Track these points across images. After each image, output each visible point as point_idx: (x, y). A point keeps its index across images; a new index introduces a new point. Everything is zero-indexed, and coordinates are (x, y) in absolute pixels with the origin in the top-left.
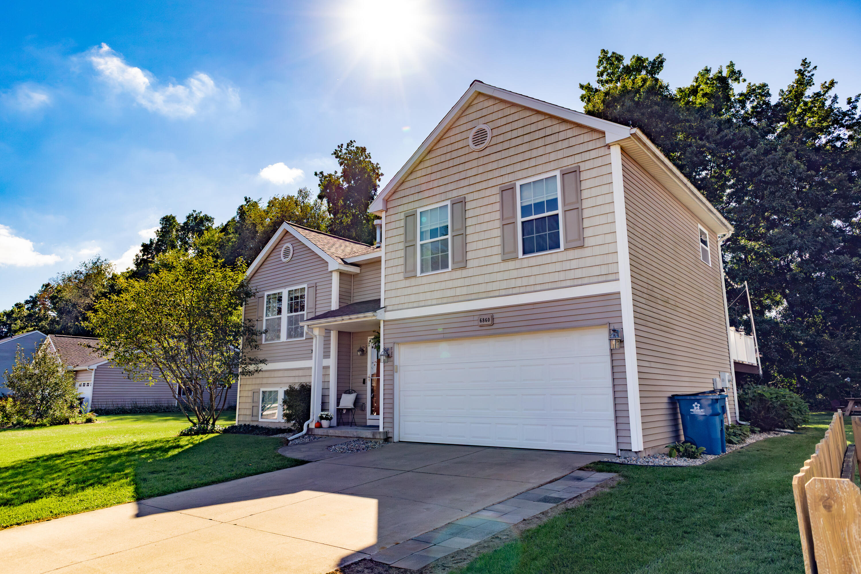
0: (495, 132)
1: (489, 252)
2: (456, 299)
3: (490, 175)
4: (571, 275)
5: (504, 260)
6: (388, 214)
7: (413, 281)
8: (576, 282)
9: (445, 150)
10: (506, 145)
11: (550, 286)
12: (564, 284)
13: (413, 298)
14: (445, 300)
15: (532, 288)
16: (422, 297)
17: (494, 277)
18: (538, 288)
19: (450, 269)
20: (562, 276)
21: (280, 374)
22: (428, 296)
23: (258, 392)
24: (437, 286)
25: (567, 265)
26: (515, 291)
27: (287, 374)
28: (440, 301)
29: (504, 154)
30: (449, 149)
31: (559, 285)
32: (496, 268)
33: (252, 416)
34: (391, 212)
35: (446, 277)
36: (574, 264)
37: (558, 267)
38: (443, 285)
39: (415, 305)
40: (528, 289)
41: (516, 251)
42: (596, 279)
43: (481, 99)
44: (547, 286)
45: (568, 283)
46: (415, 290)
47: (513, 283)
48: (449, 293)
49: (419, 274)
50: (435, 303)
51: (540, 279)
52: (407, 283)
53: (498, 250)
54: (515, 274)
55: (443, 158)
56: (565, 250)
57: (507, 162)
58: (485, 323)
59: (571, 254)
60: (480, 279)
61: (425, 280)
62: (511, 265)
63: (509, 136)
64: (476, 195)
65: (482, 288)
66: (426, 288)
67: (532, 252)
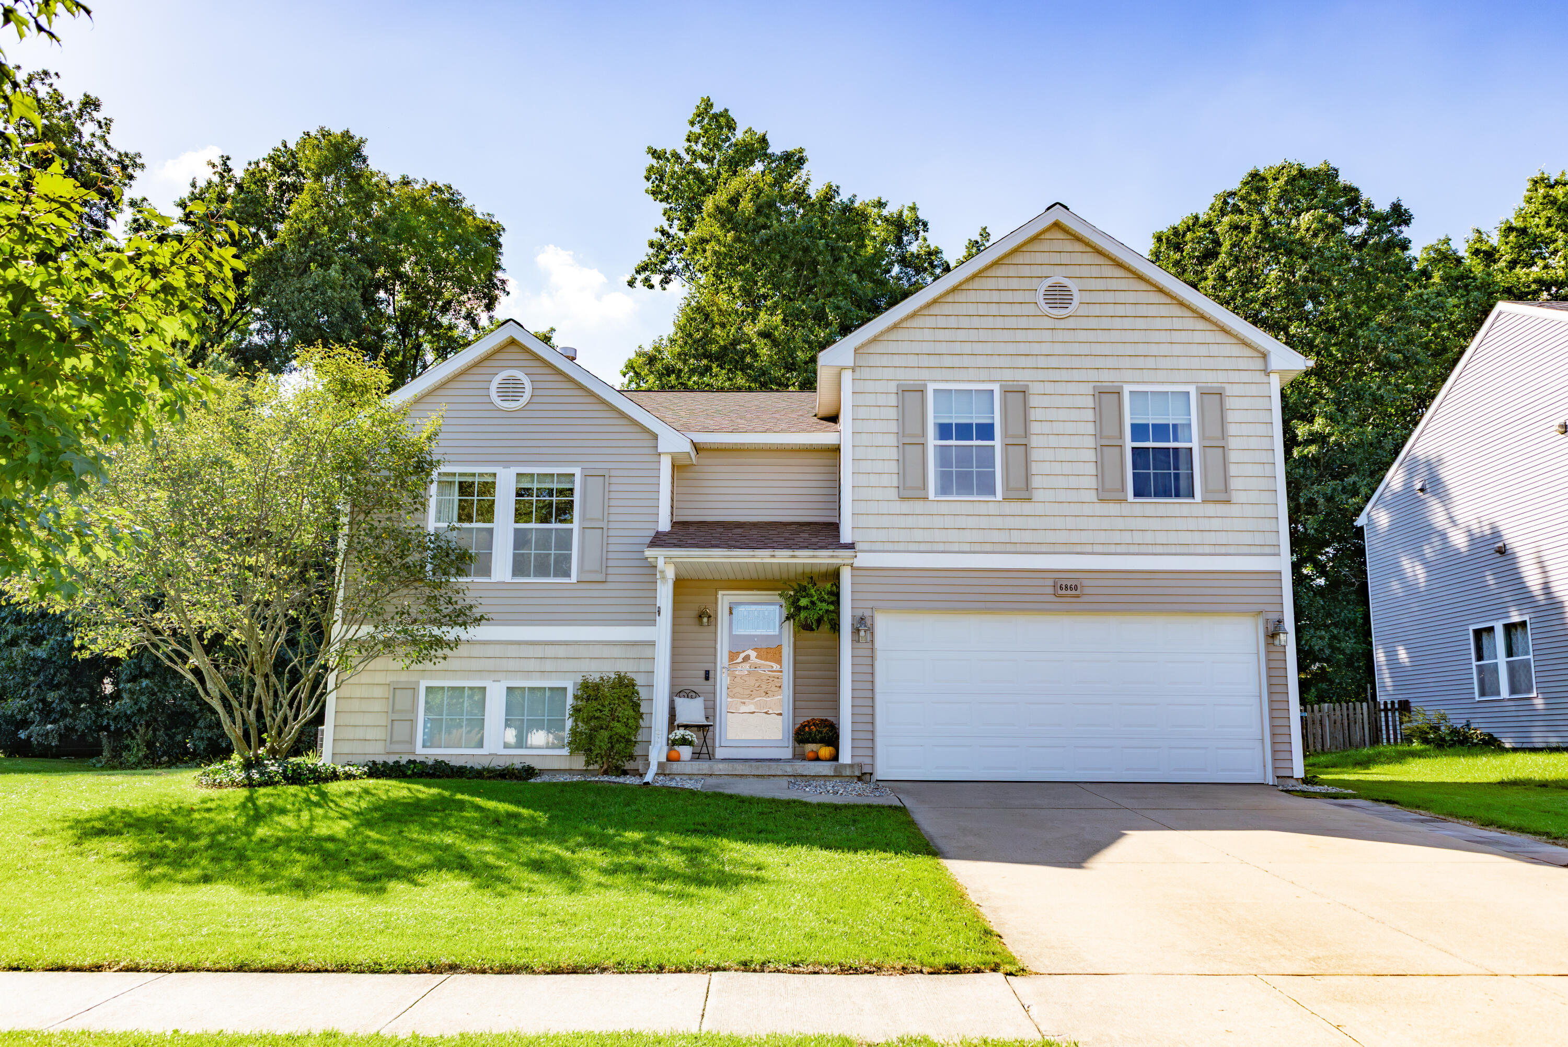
0: (1087, 297)
1: (1073, 482)
2: (1009, 548)
3: (1075, 362)
4: (1211, 538)
5: (1101, 500)
6: (857, 375)
7: (918, 506)
8: (1218, 550)
9: (987, 297)
10: (1105, 323)
11: (1178, 549)
12: (1199, 550)
13: (918, 535)
14: (988, 547)
15: (1150, 549)
16: (938, 536)
17: (1083, 523)
18: (1160, 549)
19: (999, 496)
20: (1197, 538)
21: (490, 651)
22: (953, 535)
23: (414, 690)
24: (971, 522)
25: (1205, 524)
26: (1119, 549)
27: (512, 651)
28: (977, 547)
29: (1101, 336)
30: (995, 297)
31: (1192, 549)
32: (1087, 509)
33: (391, 742)
34: (865, 373)
35: (992, 509)
36: (1216, 524)
37: (1192, 524)
38: (984, 522)
39: (923, 547)
40: (1143, 549)
41: (1123, 489)
42: (1246, 550)
43: (1060, 235)
44: (1173, 549)
45: (1207, 549)
46: (923, 521)
47: (1117, 537)
48: (997, 536)
49: (931, 495)
50: (968, 549)
51: (1162, 538)
52: (906, 507)
53: (1092, 483)
54: (1120, 523)
55: (982, 309)
56: (1204, 501)
57: (1106, 349)
58: (1069, 592)
59: (1212, 509)
60: (1058, 523)
61: (944, 508)
62: (1113, 508)
63: (1110, 310)
64: (1049, 388)
65: (1062, 537)
66: (949, 522)
67: (1148, 495)
